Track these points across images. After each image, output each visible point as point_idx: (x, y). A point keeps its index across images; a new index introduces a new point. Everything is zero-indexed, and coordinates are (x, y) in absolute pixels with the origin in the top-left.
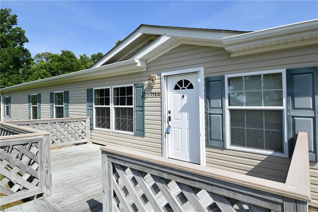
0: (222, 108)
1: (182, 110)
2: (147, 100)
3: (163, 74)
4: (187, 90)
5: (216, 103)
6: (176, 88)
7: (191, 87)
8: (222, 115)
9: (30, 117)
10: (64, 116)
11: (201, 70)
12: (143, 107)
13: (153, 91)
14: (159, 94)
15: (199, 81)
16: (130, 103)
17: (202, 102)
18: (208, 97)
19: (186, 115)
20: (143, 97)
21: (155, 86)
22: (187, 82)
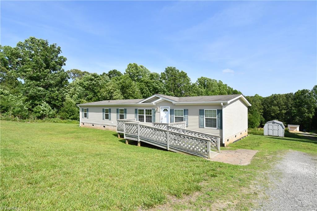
0: (173, 116)
1: (165, 117)
2: (156, 114)
3: (160, 107)
4: (166, 112)
5: (172, 115)
6: (164, 111)
7: (167, 111)
8: (173, 118)
9: (104, 118)
10: (124, 118)
11: (169, 107)
12: (155, 115)
13: (158, 111)
14: (159, 112)
15: (169, 110)
16: (151, 114)
17: (169, 115)
18: (171, 114)
19: (166, 118)
20: (155, 113)
21: (158, 110)
22: (166, 110)
